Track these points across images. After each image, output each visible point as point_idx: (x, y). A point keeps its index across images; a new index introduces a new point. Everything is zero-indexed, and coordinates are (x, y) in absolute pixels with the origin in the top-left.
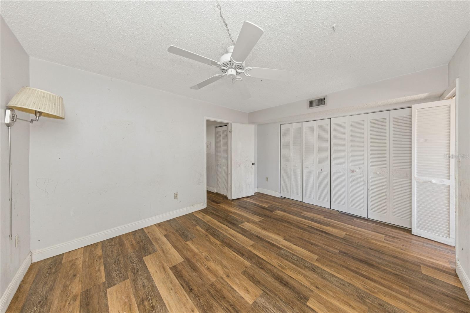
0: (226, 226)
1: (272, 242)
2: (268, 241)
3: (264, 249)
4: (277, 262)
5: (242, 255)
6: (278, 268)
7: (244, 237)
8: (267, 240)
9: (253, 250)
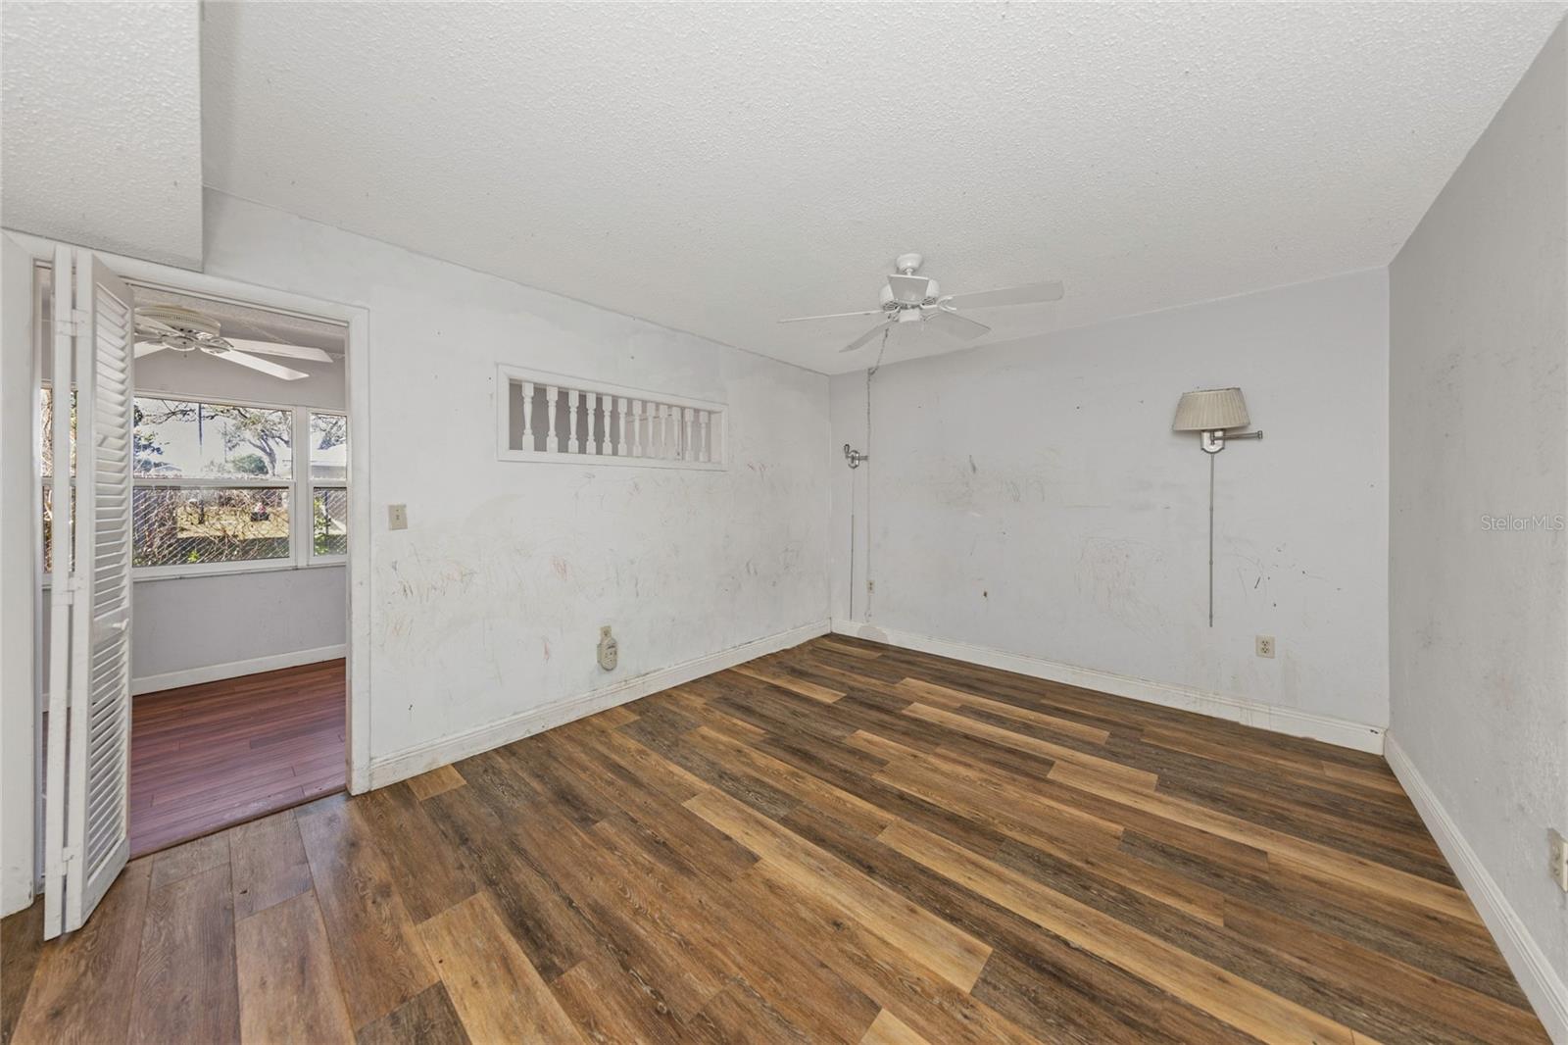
0: (1066, 943)
1: (810, 845)
2: (825, 849)
3: (840, 817)
4: (804, 786)
5: (902, 796)
6: (805, 774)
7: (925, 862)
8: (830, 851)
9: (873, 811)
